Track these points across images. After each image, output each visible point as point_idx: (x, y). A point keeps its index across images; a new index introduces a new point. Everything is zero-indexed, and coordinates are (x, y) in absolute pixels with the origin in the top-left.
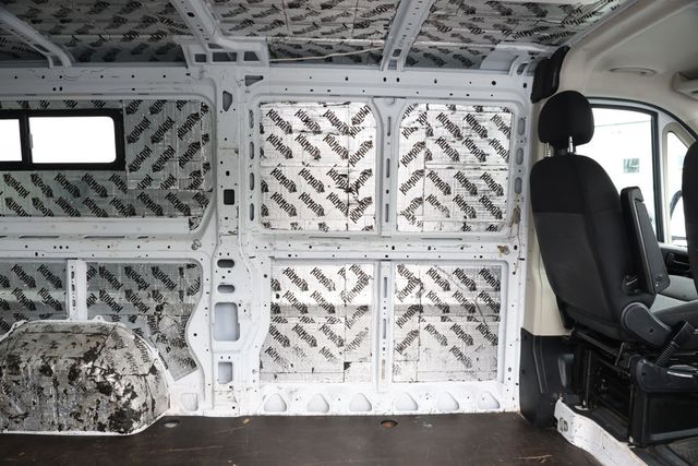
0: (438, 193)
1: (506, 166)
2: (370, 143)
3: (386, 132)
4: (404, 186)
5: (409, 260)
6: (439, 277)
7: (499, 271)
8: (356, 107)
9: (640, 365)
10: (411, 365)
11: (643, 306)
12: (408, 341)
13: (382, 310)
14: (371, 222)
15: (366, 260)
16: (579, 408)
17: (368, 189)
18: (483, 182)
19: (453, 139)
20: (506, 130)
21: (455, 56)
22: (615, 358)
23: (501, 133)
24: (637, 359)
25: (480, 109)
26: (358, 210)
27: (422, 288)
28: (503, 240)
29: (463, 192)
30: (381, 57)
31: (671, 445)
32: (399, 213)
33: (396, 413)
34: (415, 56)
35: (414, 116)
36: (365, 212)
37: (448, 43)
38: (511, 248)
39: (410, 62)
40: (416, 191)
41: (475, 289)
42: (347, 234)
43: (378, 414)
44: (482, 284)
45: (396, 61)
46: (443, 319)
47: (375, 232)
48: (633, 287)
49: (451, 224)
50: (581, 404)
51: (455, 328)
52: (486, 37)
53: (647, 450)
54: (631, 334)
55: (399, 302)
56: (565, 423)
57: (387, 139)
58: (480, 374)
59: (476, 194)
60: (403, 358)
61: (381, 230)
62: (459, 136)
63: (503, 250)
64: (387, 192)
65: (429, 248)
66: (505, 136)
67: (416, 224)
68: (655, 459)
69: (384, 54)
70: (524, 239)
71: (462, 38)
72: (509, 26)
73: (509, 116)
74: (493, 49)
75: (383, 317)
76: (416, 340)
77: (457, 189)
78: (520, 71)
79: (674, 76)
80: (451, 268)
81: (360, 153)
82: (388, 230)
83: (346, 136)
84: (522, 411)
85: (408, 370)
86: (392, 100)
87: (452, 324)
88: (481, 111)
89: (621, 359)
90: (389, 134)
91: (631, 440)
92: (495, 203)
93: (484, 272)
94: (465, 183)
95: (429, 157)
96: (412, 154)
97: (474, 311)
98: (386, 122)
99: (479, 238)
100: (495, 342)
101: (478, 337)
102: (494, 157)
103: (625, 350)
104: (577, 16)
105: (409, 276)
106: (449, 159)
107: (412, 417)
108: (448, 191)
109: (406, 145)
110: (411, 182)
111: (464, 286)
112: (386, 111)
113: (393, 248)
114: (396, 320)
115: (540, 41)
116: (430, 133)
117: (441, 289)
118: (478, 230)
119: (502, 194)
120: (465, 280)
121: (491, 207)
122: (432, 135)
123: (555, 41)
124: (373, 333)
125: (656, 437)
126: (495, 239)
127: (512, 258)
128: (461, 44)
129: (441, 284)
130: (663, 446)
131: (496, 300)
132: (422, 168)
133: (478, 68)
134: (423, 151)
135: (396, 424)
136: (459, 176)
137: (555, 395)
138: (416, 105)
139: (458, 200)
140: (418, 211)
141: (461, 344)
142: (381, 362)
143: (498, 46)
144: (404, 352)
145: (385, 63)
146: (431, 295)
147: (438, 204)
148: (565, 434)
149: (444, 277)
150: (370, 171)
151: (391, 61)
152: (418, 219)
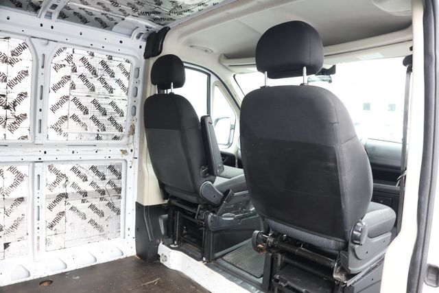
0: (79, 113)
1: (126, 97)
2: (27, 72)
3: (40, 65)
4: (53, 106)
5: (57, 161)
6: (79, 172)
7: (120, 166)
8: (15, 43)
9: (210, 216)
10: (59, 237)
11: (210, 183)
12: (57, 220)
13: (36, 200)
14: (26, 133)
15: (22, 161)
16: (172, 246)
17: (24, 107)
18: (111, 107)
19: (91, 76)
20: (127, 74)
21: (96, 19)
22: (195, 214)
23: (124, 75)
24: (208, 214)
25: (110, 58)
26: (15, 123)
27: (67, 181)
28: (123, 146)
29: (97, 113)
30: (39, 8)
31: (224, 258)
32: (49, 126)
33: (51, 274)
34: (66, 12)
35: (63, 56)
36: (21, 125)
37: (93, 9)
38: (129, 151)
39: (62, 16)
40: (62, 111)
41: (104, 179)
42: (5, 142)
43: (35, 278)
44: (109, 175)
45: (51, 13)
46: (83, 201)
47: (30, 140)
48: (205, 173)
49: (88, 136)
50: (173, 243)
51: (92, 207)
52: (120, 10)
53: (212, 263)
54: (204, 199)
55: (49, 193)
56: (165, 256)
57: (41, 70)
58: (109, 235)
59: (106, 115)
60: (53, 232)
61: (35, 139)
62: (95, 74)
63: (124, 152)
64: (41, 110)
65: (73, 152)
66: (126, 78)
67: (62, 135)
68: (217, 267)
69: (42, 5)
70: (137, 145)
71: (104, 7)
72: (137, 6)
73: (129, 65)
74: (123, 19)
75: (36, 204)
76: (63, 218)
77: (93, 111)
78: (138, 37)
79: (221, 56)
80: (88, 165)
81: (18, 79)
82: (40, 138)
83: (5, 65)
84: (137, 254)
85: (57, 241)
86: (46, 42)
87: (89, 204)
88: (111, 59)
89: (199, 214)
90: (43, 67)
91: (204, 259)
92: (118, 122)
93: (111, 167)
94: (99, 107)
95: (73, 87)
96: (61, 83)
97: (104, 194)
98: (40, 58)
99: (108, 145)
100: (118, 212)
101: (107, 211)
102: (118, 91)
103: (201, 209)
104: (179, 10)
105: (57, 172)
106: (88, 90)
107: (63, 274)
108: (86, 112)
109: (56, 77)
110: (60, 104)
111: (97, 177)
112: (41, 49)
113: (45, 153)
114: (48, 205)
115: (155, 20)
116: (74, 70)
117: (81, 180)
118: (107, 139)
119: (123, 116)
120: (98, 173)
121: (116, 124)
122: (76, 71)
123: (163, 22)
124: (28, 217)
125: (217, 255)
126: (118, 145)
127: (129, 157)
128: (102, 11)
129: (81, 177)
130: (220, 259)
131: (118, 186)
132: (68, 95)
133: (111, 30)
134: (69, 83)
135: (51, 282)
136: (94, 102)
137: (158, 241)
138: (65, 48)
139: (94, 119)
140: (64, 126)
141: (96, 217)
142: (36, 239)
143: (127, 18)
144: (54, 228)
145: (42, 12)
146: (74, 185)
147: (79, 121)
148: (165, 264)
149: (83, 172)
150: (26, 93)
151: (48, 12)
152: (64, 131)
